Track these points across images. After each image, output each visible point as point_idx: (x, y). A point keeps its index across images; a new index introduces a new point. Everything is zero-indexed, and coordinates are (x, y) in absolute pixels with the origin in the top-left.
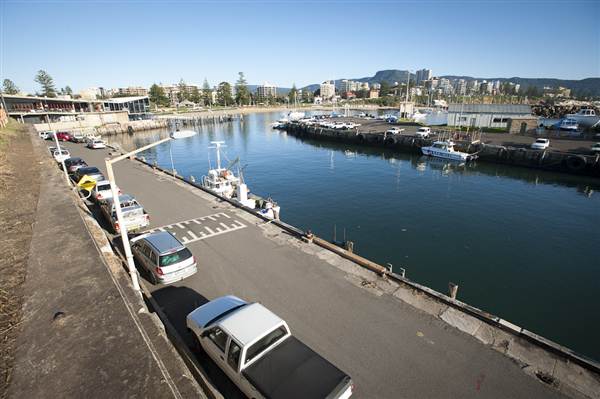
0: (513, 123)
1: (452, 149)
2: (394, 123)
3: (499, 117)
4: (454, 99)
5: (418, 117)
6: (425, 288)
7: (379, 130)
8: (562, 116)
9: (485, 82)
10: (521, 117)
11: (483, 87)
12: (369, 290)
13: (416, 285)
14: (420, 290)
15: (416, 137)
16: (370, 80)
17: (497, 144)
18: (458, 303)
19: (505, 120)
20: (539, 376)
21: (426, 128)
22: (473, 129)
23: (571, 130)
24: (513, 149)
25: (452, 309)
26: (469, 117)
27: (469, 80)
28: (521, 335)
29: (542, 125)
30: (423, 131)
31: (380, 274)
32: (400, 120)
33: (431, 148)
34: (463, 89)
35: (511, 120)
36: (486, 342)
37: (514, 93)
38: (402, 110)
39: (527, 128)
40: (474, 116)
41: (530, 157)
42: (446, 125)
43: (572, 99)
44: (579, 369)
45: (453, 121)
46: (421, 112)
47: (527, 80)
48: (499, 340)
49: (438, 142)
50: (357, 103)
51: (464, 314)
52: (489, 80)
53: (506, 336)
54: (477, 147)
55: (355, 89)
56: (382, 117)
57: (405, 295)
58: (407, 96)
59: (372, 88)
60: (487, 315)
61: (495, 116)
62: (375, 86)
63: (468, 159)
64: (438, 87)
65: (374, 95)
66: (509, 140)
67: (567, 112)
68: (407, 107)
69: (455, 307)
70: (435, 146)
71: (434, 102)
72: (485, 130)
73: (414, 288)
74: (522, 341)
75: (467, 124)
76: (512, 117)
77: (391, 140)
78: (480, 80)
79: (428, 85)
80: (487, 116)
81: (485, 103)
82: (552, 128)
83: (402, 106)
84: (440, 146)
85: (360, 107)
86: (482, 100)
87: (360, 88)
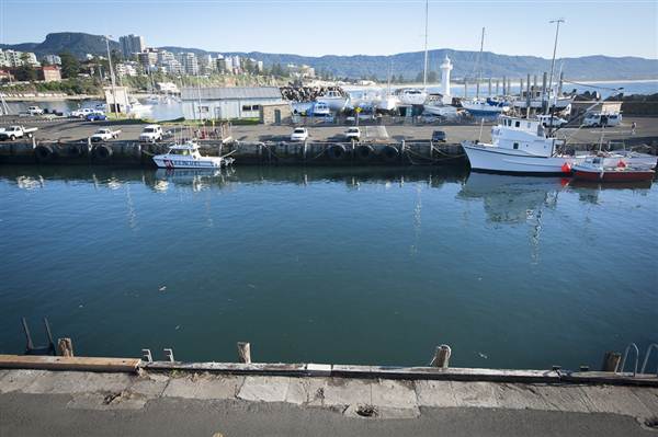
0: (266, 111)
1: (197, 154)
2: (100, 122)
3: (248, 103)
4: (185, 81)
5: (140, 111)
6: (207, 365)
7: (76, 135)
8: (313, 100)
9: (221, 57)
10: (272, 103)
11: (220, 64)
12: (121, 406)
13: (195, 365)
14: (201, 371)
15: (142, 141)
16: (38, 49)
17: (252, 138)
18: (255, 366)
19: (256, 108)
20: (360, 413)
21: (155, 127)
22: (219, 122)
23: (323, 115)
24: (271, 143)
25: (250, 379)
26: (212, 105)
27: (200, 54)
28: (334, 374)
29: (296, 111)
30: (151, 130)
31: (132, 372)
32: (111, 116)
33: (168, 156)
34: (196, 68)
35: (262, 107)
36: (300, 403)
37: (258, 72)
38: (110, 100)
39: (282, 117)
40: (217, 104)
41: (293, 152)
42: (182, 119)
43: (317, 78)
44: (390, 383)
45: (191, 112)
46: (143, 102)
47: (269, 55)
48: (313, 392)
49: (175, 147)
50: (19, 89)
51: (266, 378)
52: (226, 55)
53: (318, 383)
54: (230, 146)
55: (8, 64)
56: (77, 113)
57: (183, 389)
58: (113, 77)
59: (45, 64)
60: (293, 367)
61: (243, 103)
62: (50, 59)
63: (223, 166)
64: (159, 63)
65: (52, 76)
66: (266, 133)
67: (316, 94)
68: (118, 95)
69: (254, 373)
70: (173, 152)
71: (158, 87)
72: (235, 122)
73: (192, 371)
74: (336, 380)
75: (211, 116)
76: (263, 103)
77: (103, 151)
78: (214, 55)
79: (143, 59)
80: (233, 103)
81: (228, 85)
82: (307, 114)
83: (108, 93)
84: (180, 152)
85: (29, 96)
86: (223, 81)
87: (19, 62)
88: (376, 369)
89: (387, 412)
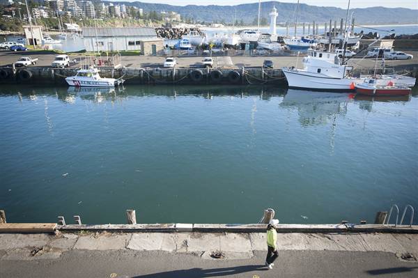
0: (146, 45)
1: (98, 76)
2: (21, 52)
3: (132, 40)
4: (86, 23)
5: (51, 45)
6: (105, 226)
7: (3, 61)
8: (180, 38)
9: (112, 5)
10: (150, 39)
11: (111, 10)
12: (43, 257)
13: (96, 227)
14: (101, 231)
15: (55, 66)
17: (136, 65)
18: (139, 226)
19: (138, 43)
20: (212, 256)
21: (63, 56)
22: (112, 54)
23: (187, 49)
24: (149, 69)
25: (136, 235)
26: (106, 41)
27: (96, 2)
28: (194, 230)
29: (167, 46)
30: (61, 59)
31: (51, 233)
32: (30, 48)
33: (76, 78)
34: (93, 13)
35: (143, 42)
36: (171, 251)
37: (139, 17)
38: (29, 36)
39: (157, 50)
40: (110, 40)
41: (166, 75)
42: (84, 51)
43: (182, 22)
44: (233, 235)
45: (91, 46)
47: (147, 4)
48: (180, 243)
49: (81, 71)
51: (148, 234)
52: (115, 3)
53: (184, 236)
54: (120, 70)
57: (88, 243)
58: (30, 18)
60: (166, 226)
61: (129, 40)
63: (116, 85)
64: (65, 8)
66: (146, 62)
67: (182, 34)
68: (35, 33)
69: (138, 231)
70: (80, 75)
71: (65, 27)
72: (124, 54)
73: (95, 231)
74: (196, 234)
75: (106, 49)
76: (143, 40)
77: (25, 74)
78: (107, 3)
79: (53, 5)
80: (121, 39)
81: (118, 26)
82: (174, 48)
83: (26, 30)
84: (85, 75)
86: (114, 23)
88: (223, 226)
89: (231, 255)
